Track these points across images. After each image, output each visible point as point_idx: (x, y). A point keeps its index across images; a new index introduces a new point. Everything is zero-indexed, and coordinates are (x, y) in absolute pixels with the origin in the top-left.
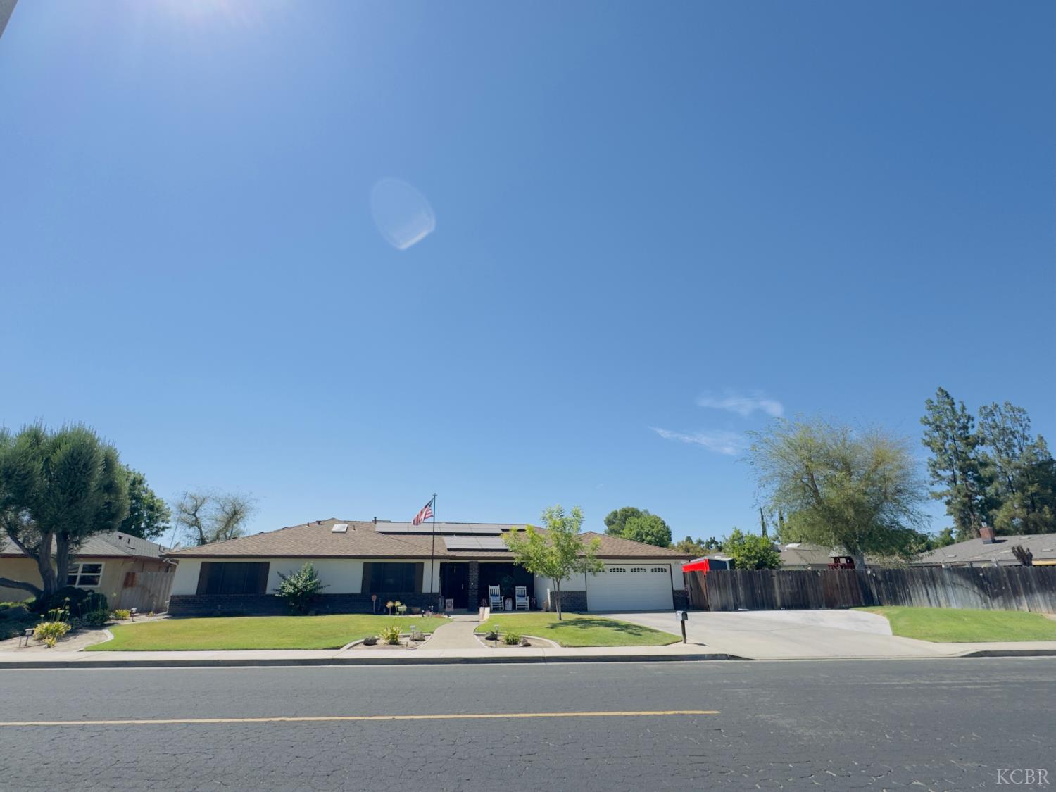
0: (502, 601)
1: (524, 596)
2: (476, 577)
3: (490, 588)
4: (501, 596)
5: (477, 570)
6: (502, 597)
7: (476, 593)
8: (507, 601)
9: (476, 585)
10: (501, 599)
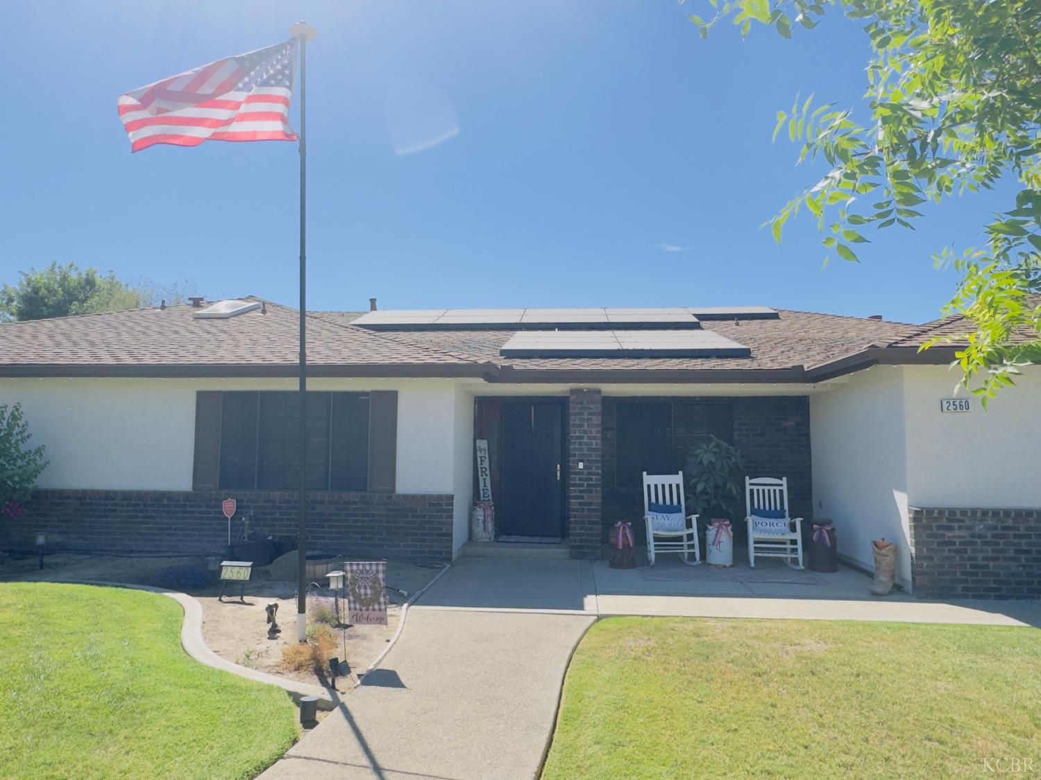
0: (694, 530)
1: (779, 515)
2: (597, 443)
3: (649, 480)
4: (689, 512)
5: (597, 420)
6: (694, 518)
7: (596, 497)
8: (711, 532)
9: (597, 469)
10: (689, 524)
